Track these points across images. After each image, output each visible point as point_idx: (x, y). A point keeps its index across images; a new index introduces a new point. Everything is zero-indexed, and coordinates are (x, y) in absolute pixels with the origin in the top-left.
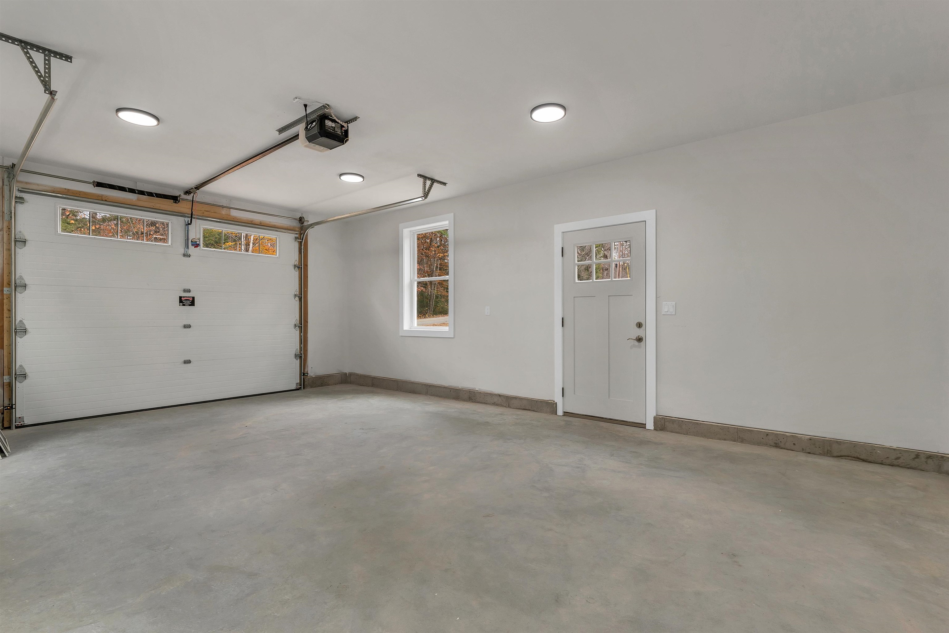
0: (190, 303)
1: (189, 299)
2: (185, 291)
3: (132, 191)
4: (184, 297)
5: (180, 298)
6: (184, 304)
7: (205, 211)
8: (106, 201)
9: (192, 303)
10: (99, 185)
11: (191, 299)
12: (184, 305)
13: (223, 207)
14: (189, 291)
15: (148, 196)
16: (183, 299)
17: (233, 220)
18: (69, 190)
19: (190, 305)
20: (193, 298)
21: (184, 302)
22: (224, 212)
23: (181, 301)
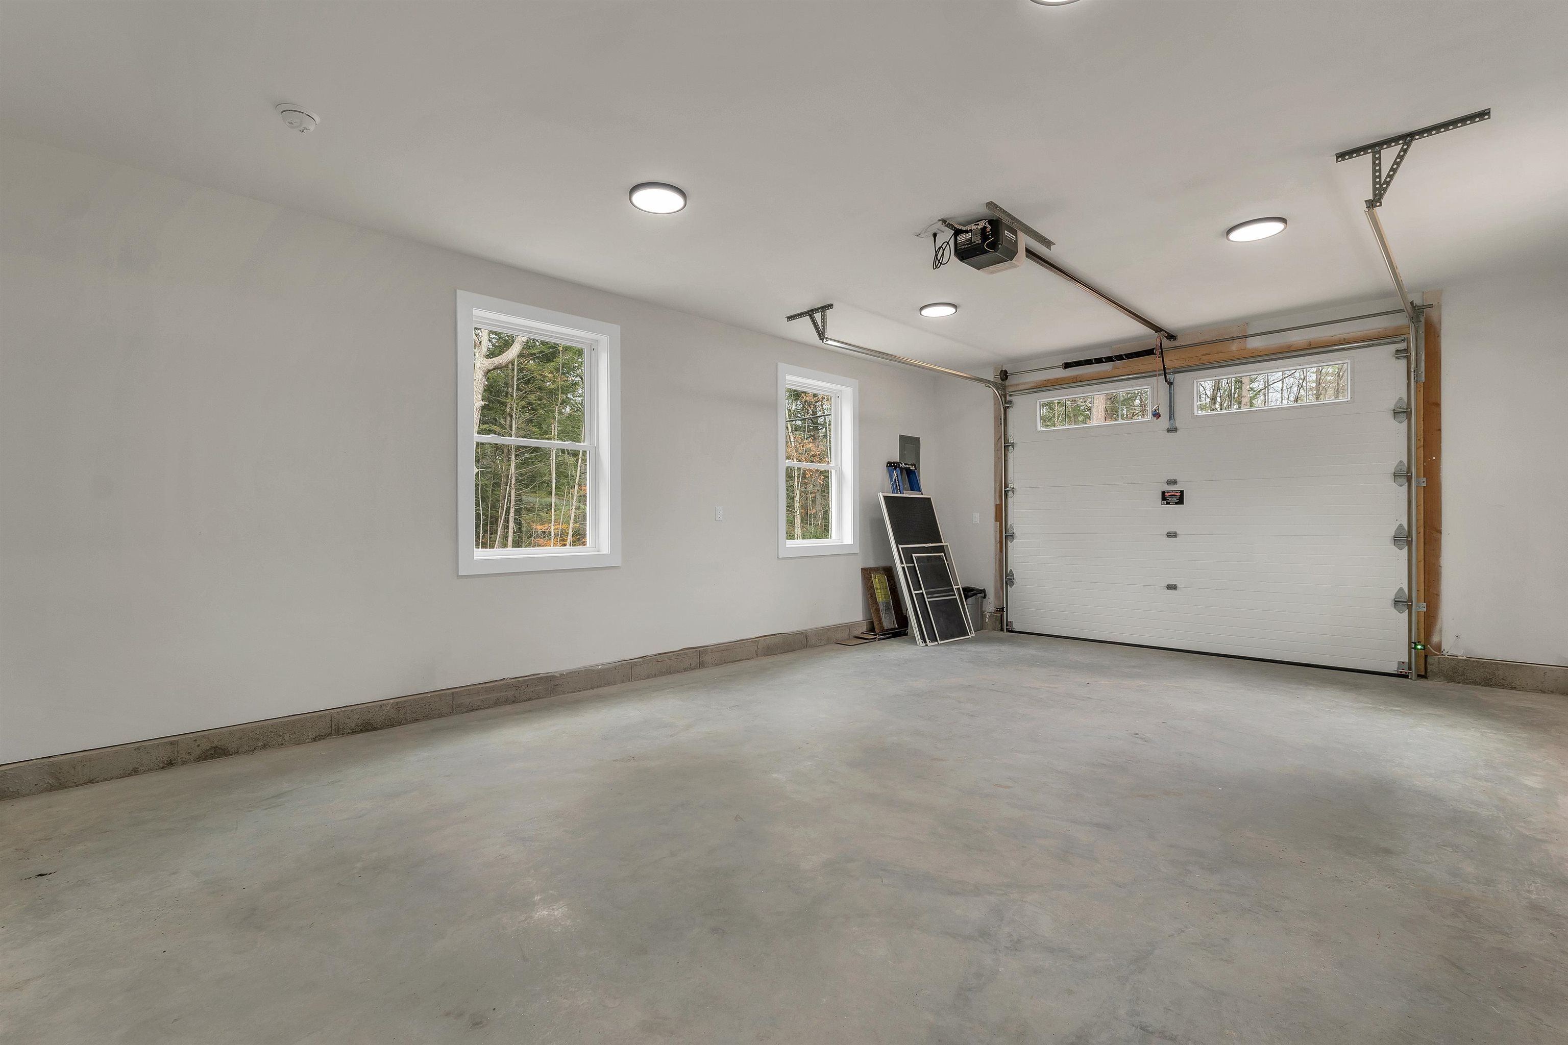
0: (1177, 499)
1: (1175, 494)
2: (1169, 483)
3: (1099, 361)
4: (1168, 492)
5: (1163, 493)
6: (1168, 501)
7: (1203, 355)
8: (1081, 381)
9: (1180, 501)
10: (1067, 366)
11: (1179, 494)
12: (1168, 503)
13: (1233, 339)
14: (1174, 482)
15: (1118, 360)
16: (1167, 494)
17: (1251, 355)
18: (1048, 380)
19: (1176, 503)
20: (1182, 492)
21: (1168, 500)
22: (1235, 347)
23: (1164, 498)
